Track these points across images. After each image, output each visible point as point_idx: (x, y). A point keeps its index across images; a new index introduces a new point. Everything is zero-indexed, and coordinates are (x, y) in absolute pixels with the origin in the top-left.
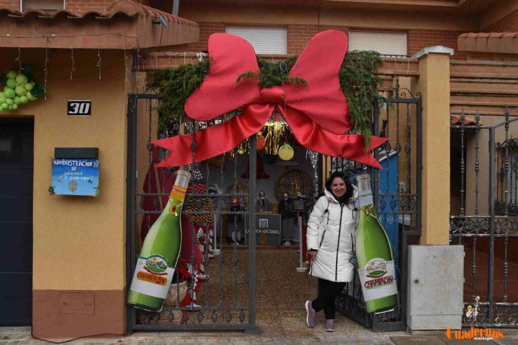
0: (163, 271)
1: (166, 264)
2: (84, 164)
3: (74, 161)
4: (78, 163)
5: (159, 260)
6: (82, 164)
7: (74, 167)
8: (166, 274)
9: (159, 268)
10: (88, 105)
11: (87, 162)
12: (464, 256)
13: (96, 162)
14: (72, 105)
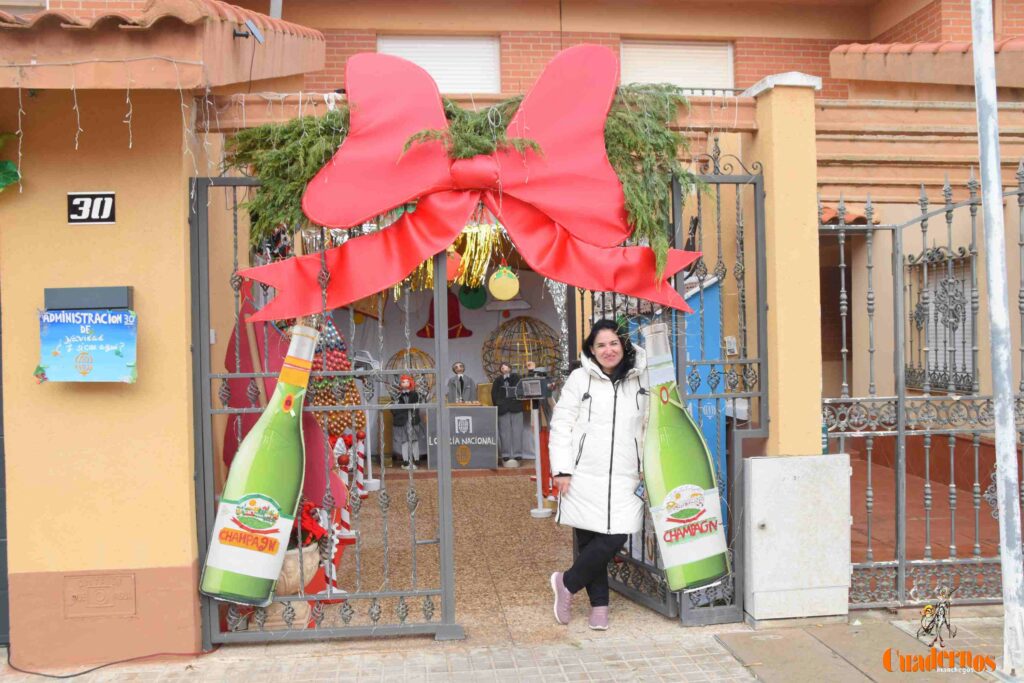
0: (270, 526)
1: (276, 512)
2: (106, 319)
3: (85, 315)
4: (94, 318)
5: (261, 503)
6: (101, 321)
7: (84, 325)
8: (276, 531)
9: (261, 520)
10: (109, 201)
11: (112, 315)
12: (851, 474)
13: (129, 315)
14: (76, 202)
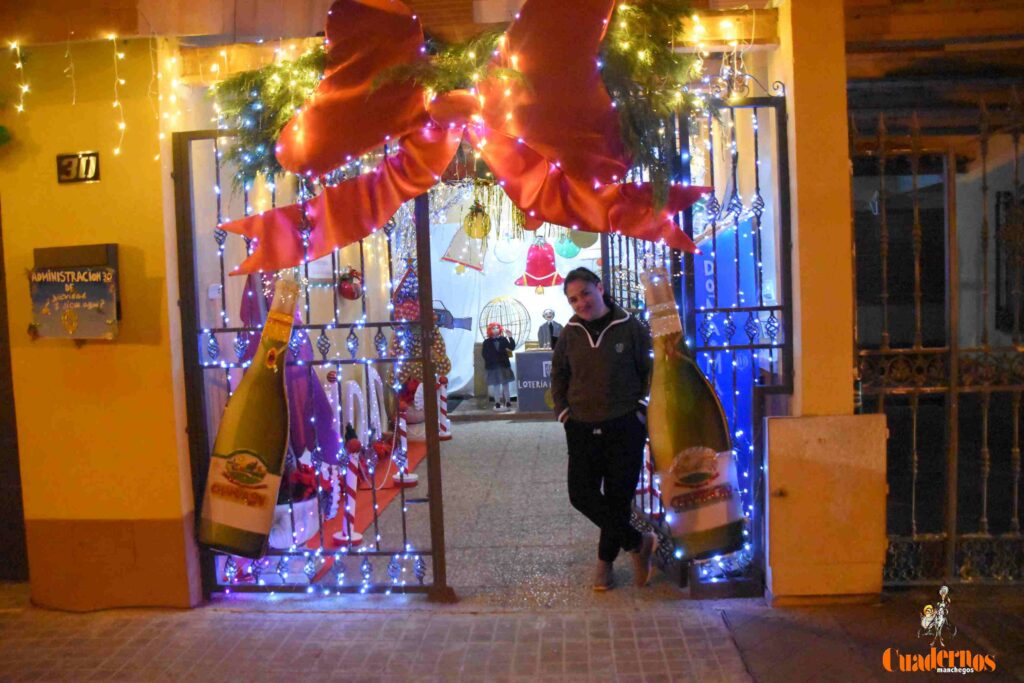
0: (259, 481)
1: (264, 469)
2: (87, 277)
3: (68, 273)
4: (76, 277)
5: (249, 459)
6: (83, 278)
7: (69, 284)
8: (264, 487)
9: (250, 476)
10: (93, 160)
11: (92, 272)
12: (888, 436)
13: (107, 272)
14: (65, 162)
